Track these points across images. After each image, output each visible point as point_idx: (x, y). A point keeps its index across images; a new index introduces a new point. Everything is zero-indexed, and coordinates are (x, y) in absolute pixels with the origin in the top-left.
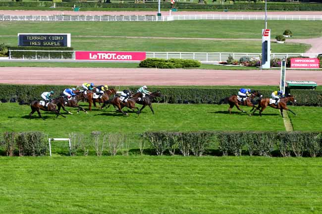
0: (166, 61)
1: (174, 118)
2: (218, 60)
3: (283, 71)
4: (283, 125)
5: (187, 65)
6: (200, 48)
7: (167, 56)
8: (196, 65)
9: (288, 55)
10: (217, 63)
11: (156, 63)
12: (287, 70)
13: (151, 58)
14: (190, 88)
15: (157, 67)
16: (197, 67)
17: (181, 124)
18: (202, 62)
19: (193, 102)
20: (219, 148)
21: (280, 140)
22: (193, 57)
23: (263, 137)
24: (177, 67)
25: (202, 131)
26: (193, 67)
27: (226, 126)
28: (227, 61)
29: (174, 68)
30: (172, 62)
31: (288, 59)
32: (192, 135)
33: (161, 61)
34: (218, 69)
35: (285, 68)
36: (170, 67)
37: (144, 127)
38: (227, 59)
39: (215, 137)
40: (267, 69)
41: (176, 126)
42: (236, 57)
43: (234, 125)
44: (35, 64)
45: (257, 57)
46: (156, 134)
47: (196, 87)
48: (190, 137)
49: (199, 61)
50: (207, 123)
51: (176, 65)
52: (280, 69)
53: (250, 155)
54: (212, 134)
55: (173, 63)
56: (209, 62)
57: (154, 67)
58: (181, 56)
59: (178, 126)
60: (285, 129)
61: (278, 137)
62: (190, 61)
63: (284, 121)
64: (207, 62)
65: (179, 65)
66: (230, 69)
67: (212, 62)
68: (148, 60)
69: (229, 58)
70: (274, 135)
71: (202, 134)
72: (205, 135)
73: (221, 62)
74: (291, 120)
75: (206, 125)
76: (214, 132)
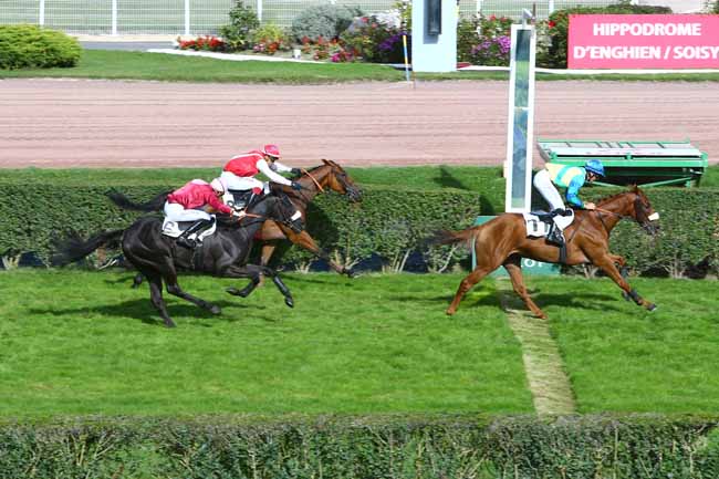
2: (174, 29)
3: (522, 86)
4: (520, 380)
10: (166, 42)
14: (15, 181)
18: (85, 38)
19: (30, 260)
22: (39, 10)
25: (75, 421)
26: (39, 65)
27: (211, 389)
28: (226, 32)
31: (552, 22)
34: (172, 79)
35: (532, 69)
38: (225, 20)
39: (147, 453)
40: (442, 78)
42: (273, 11)
43: (252, 387)
47: (52, 175)
49: (70, 35)
50: (108, 375)
52: (505, 76)
54: (128, 438)
56: (128, 38)
60: (528, 404)
62: (18, 36)
63: (527, 359)
64: (115, 37)
67: (143, 37)
69: (234, 16)
70: (466, 437)
71: (71, 438)
72: (91, 440)
73: (188, 37)
74: (563, 353)
75: (104, 385)
76: (140, 422)
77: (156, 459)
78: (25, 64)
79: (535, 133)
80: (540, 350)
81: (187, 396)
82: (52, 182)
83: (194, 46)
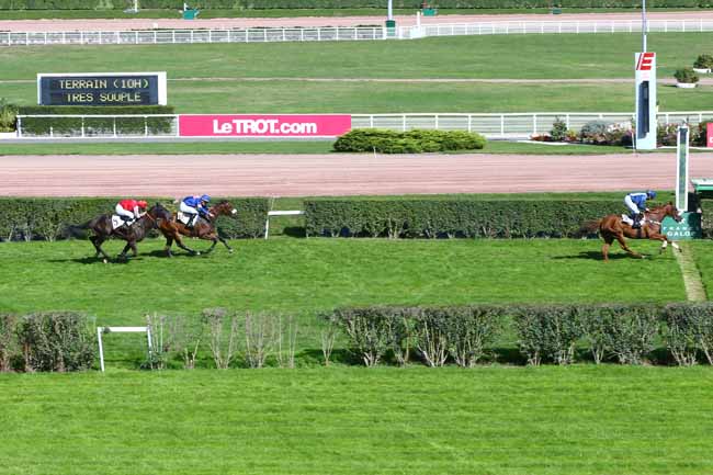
0: (401, 136)
1: (411, 273)
2: (528, 132)
3: (683, 154)
4: (682, 286)
5: (450, 144)
6: (487, 101)
7: (403, 123)
8: (474, 145)
9: (700, 116)
10: (525, 137)
11: (375, 141)
12: (691, 151)
13: (361, 128)
14: (454, 199)
15: (378, 151)
16: (479, 147)
17: (428, 288)
18: (488, 136)
19: (460, 234)
20: (519, 345)
21: (669, 325)
22: (469, 123)
23: (626, 317)
24: (427, 150)
25: (475, 305)
26: (467, 148)
27: (540, 291)
28: (552, 133)
29: (418, 152)
30: (415, 137)
31: (700, 126)
32: (452, 315)
33: (387, 135)
34: (528, 154)
35: (687, 147)
36: (411, 151)
37: (336, 297)
38: (551, 127)
39: (509, 320)
41: (417, 295)
42: (574, 123)
43: (559, 290)
44: (80, 149)
45: (625, 122)
46: (363, 314)
47: (470, 196)
48: (447, 317)
49: (481, 134)
50: (493, 285)
51: (425, 145)
52: (675, 151)
53: (595, 363)
54: (501, 312)
55: (418, 141)
56: (508, 136)
57: (370, 150)
58: (437, 123)
59: (421, 294)
60: (686, 298)
61: (665, 317)
62: (458, 136)
63: (685, 277)
64: (503, 136)
65: (432, 144)
66: (557, 154)
67: (514, 136)
68: (356, 133)
69: (555, 125)
70: (655, 311)
71: (475, 312)
72: (483, 313)
73: (536, 135)
74: (701, 274)
75: (491, 289)
76: (505, 306)
77: (512, 322)
78: (461, 148)
79: (690, 176)
80: (691, 273)
81: (529, 295)
82: (469, 199)
83: (537, 139)
